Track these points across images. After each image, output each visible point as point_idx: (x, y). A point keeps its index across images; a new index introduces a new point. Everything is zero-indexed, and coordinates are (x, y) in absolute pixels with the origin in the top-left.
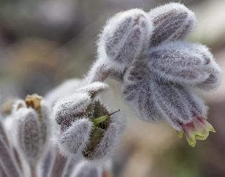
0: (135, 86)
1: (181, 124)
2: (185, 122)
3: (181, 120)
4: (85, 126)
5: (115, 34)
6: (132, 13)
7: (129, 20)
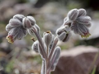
0: (74, 26)
1: (84, 33)
2: (85, 33)
3: (85, 32)
4: (65, 34)
5: (71, 14)
6: (75, 9)
7: (74, 11)
